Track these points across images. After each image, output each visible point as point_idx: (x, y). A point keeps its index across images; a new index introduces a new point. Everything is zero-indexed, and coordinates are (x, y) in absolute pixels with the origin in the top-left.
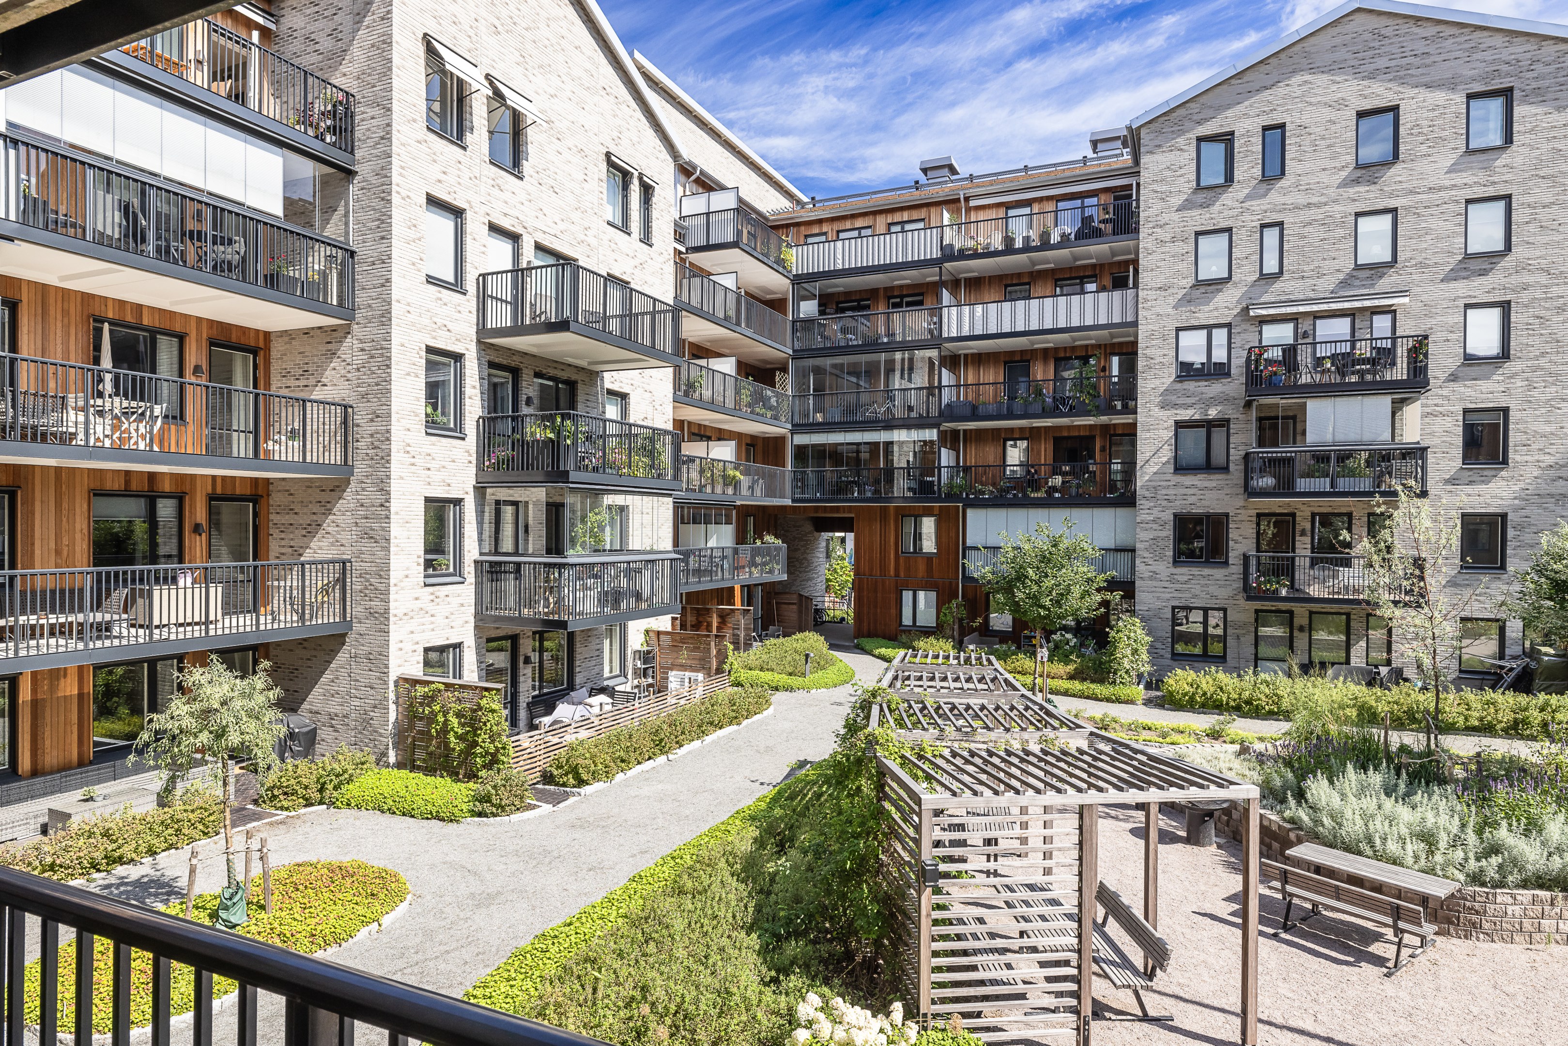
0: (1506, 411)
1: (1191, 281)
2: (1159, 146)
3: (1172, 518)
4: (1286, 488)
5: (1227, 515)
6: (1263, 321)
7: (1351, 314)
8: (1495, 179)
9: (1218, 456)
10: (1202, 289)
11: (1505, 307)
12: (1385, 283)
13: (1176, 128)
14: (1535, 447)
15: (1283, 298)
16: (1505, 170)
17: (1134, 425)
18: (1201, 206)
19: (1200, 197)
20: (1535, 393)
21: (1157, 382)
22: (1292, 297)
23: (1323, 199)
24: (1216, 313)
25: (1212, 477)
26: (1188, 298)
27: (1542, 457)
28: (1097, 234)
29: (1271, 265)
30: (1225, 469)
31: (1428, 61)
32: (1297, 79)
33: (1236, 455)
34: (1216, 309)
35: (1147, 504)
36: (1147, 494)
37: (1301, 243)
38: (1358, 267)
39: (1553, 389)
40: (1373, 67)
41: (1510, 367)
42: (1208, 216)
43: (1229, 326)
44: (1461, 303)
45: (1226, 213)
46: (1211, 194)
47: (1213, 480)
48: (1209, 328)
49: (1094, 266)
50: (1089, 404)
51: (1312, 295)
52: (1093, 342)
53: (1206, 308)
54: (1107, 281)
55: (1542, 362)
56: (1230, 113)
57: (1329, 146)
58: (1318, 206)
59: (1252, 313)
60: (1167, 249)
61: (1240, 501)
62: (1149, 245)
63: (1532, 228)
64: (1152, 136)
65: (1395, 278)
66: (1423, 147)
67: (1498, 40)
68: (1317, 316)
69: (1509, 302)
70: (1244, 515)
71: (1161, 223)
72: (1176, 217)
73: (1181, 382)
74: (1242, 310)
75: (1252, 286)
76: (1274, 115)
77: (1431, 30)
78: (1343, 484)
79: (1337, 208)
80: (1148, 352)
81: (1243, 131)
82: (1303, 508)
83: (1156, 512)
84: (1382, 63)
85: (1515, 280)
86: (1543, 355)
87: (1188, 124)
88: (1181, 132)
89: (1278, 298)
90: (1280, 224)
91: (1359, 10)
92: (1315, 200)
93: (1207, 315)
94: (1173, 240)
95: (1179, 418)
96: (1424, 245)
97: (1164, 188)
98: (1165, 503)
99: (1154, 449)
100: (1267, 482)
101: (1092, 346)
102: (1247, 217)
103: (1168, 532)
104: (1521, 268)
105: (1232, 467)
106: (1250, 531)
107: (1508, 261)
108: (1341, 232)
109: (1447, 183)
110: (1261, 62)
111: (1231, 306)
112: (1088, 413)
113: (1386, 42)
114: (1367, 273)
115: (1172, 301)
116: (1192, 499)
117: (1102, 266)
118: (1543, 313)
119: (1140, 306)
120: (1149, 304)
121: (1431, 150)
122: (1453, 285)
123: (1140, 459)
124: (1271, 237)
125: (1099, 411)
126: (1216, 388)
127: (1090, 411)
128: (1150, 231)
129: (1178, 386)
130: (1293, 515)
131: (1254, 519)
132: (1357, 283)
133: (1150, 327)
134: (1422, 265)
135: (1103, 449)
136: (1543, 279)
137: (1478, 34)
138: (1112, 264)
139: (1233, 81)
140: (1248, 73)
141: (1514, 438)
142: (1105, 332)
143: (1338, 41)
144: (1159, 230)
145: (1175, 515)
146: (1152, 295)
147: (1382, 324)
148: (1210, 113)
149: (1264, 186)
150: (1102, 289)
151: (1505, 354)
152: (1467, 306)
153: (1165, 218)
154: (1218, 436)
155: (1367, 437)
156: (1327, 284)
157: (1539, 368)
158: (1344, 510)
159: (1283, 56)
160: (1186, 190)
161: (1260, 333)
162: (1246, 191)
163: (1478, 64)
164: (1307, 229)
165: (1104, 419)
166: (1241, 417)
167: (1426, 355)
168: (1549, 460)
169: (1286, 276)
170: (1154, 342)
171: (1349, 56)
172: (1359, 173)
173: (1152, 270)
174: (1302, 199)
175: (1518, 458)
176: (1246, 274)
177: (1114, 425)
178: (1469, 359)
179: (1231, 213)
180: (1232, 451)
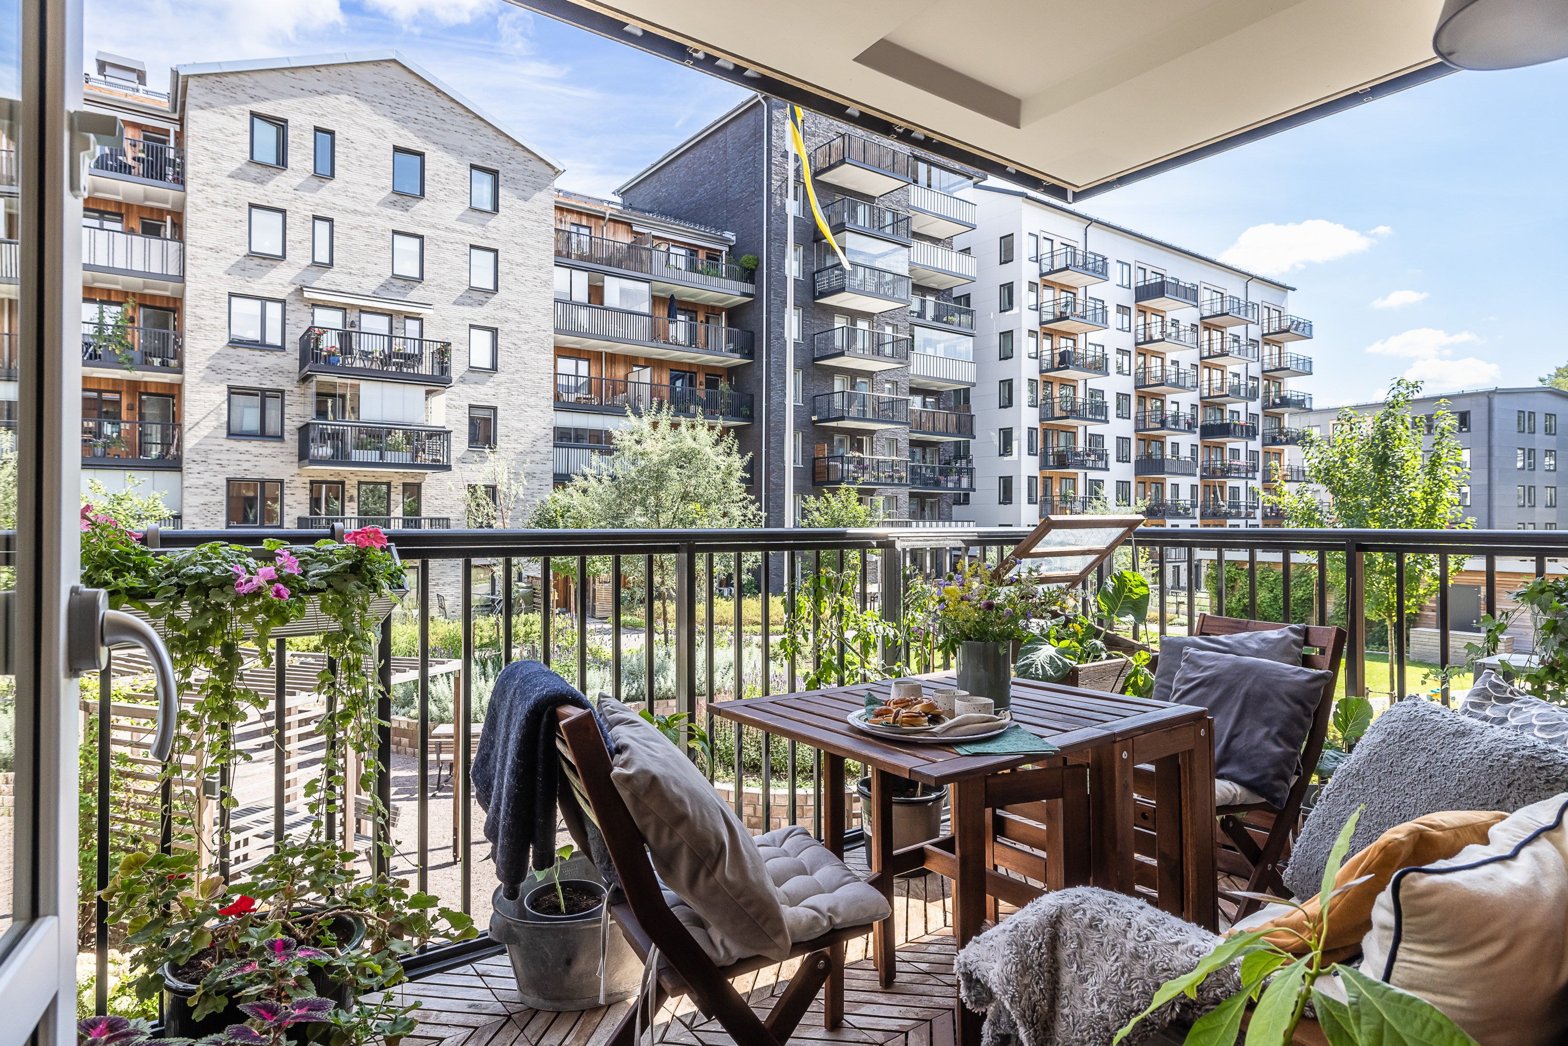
0: (495, 409)
1: (246, 251)
2: (211, 106)
3: (225, 483)
4: (340, 457)
5: (281, 482)
6: (315, 305)
7: (390, 315)
8: (488, 235)
9: (272, 426)
10: (257, 261)
11: (494, 331)
12: (416, 294)
13: (227, 93)
14: (512, 438)
15: (334, 288)
16: (494, 230)
17: (180, 386)
18: (255, 180)
19: (254, 171)
20: (513, 399)
21: (207, 344)
22: (342, 290)
23: (367, 211)
24: (270, 288)
25: (267, 444)
26: (242, 266)
27: (516, 446)
28: (125, 169)
29: (322, 256)
30: (280, 438)
31: (445, 127)
32: (344, 98)
33: (292, 425)
34: (271, 283)
35: (196, 468)
36: (196, 457)
37: (349, 243)
38: (395, 276)
39: (523, 397)
40: (405, 113)
41: (498, 377)
42: (262, 191)
43: (283, 302)
44: (468, 323)
45: (280, 195)
46: (265, 171)
47: (270, 447)
48: (264, 300)
49: (119, 204)
50: (120, 356)
51: (358, 291)
52: (119, 287)
53: (261, 281)
54: (136, 225)
55: (516, 376)
56: (284, 102)
57: (371, 166)
58: (364, 214)
59: (306, 295)
60: (219, 211)
61: (294, 469)
62: (199, 202)
63: (510, 278)
64: (203, 91)
65: (422, 292)
66: (442, 193)
67: (489, 132)
68: (362, 310)
69: (497, 329)
70: (298, 481)
71: (213, 183)
72: (230, 182)
73: (234, 347)
74: (296, 290)
75: (305, 270)
76: (325, 120)
77: (449, 104)
78: (390, 457)
79: (378, 221)
80: (198, 311)
81: (297, 124)
82: (351, 477)
83: (207, 477)
84: (412, 113)
85: (501, 314)
86: (517, 371)
87: (241, 96)
88: (237, 102)
89: (329, 287)
90: (330, 221)
91: (394, 61)
92: (360, 208)
93: (261, 287)
94: (226, 204)
95: (232, 383)
96: (443, 272)
97: (215, 149)
98: (218, 468)
99: (205, 411)
100: (326, 451)
101: (117, 291)
102: (299, 204)
103: (221, 496)
104: (503, 306)
105: (287, 436)
106: (304, 496)
107: (496, 299)
108: (381, 243)
109: (458, 228)
110: (313, 67)
111: (286, 284)
112: (120, 365)
113: (414, 97)
114: (402, 283)
115: (226, 265)
116: (246, 465)
117: (129, 206)
118: (516, 342)
119: (188, 261)
120: (199, 262)
121: (447, 198)
122: (462, 308)
123: (188, 420)
124: (322, 228)
125: (131, 364)
126: (270, 360)
127: (123, 363)
128: (200, 188)
129: (231, 351)
130: (343, 483)
131: (308, 486)
132: (394, 289)
133: (201, 286)
134: (441, 287)
135: (131, 408)
136: (517, 317)
137: (477, 121)
138: (141, 208)
139: (286, 73)
140: (301, 71)
141: (500, 430)
142: (140, 281)
143: (378, 79)
144: (209, 189)
145: (229, 481)
146: (202, 253)
147: (412, 327)
148: (262, 93)
149: (316, 182)
150: (131, 231)
151: (494, 368)
152: (472, 326)
153: (216, 179)
154: (273, 405)
155: (407, 420)
156: (370, 285)
157: (513, 381)
158: (384, 480)
159: (332, 70)
160: (239, 159)
161: (313, 315)
162: (300, 181)
163: (477, 144)
164: (353, 233)
165: (137, 375)
166: (296, 390)
167: (449, 359)
168: (520, 448)
169: (336, 268)
170: (205, 303)
171: (387, 96)
172: (395, 197)
173: (202, 228)
174: (349, 204)
175: (503, 445)
176: (299, 257)
177: (146, 382)
178: (472, 369)
179: (285, 196)
180: (286, 421)
